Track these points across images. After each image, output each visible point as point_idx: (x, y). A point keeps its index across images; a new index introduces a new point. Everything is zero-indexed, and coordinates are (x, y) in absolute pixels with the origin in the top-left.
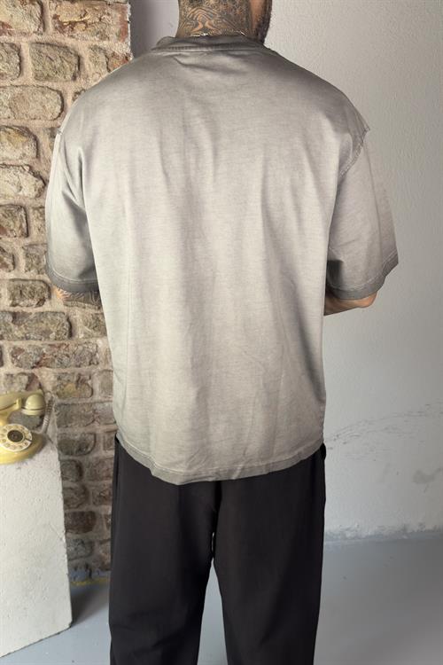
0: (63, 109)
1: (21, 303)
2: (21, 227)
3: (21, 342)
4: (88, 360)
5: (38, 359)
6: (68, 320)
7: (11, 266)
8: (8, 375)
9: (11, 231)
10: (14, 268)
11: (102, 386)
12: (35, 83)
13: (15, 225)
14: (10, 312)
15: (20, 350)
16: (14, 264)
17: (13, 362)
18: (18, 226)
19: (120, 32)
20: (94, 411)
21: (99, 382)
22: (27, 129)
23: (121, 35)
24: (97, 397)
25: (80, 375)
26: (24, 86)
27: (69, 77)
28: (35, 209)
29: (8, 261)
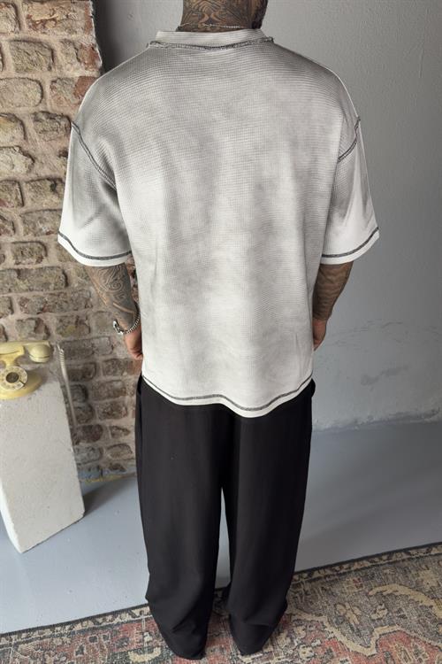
0: (42, 96)
1: (24, 262)
2: (16, 198)
3: (26, 294)
4: (83, 304)
5: (42, 306)
6: (64, 273)
7: (12, 231)
8: (18, 321)
9: (9, 202)
10: (15, 233)
11: (97, 325)
12: (17, 75)
13: (11, 198)
14: (15, 270)
15: (27, 300)
16: (14, 230)
17: (21, 310)
19: (86, 26)
20: (93, 345)
21: (94, 321)
22: (14, 115)
23: (86, 29)
24: (94, 334)
25: (78, 317)
26: (8, 79)
27: (45, 68)
28: (27, 182)
29: (10, 228)
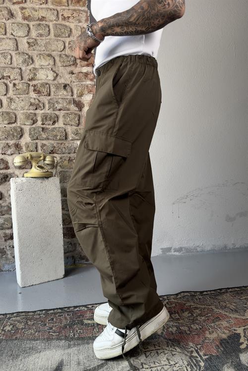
0: (65, 47)
1: (46, 123)
2: (47, 91)
3: (45, 141)
4: (73, 151)
5: (52, 149)
6: (65, 131)
7: (42, 107)
9: (43, 93)
10: (44, 108)
12: (54, 38)
14: (41, 127)
15: (45, 145)
16: (44, 106)
17: (42, 150)
18: (46, 90)
19: (86, 19)
22: (51, 55)
23: (86, 21)
26: (50, 39)
28: (53, 85)
29: (42, 105)
